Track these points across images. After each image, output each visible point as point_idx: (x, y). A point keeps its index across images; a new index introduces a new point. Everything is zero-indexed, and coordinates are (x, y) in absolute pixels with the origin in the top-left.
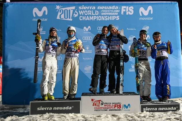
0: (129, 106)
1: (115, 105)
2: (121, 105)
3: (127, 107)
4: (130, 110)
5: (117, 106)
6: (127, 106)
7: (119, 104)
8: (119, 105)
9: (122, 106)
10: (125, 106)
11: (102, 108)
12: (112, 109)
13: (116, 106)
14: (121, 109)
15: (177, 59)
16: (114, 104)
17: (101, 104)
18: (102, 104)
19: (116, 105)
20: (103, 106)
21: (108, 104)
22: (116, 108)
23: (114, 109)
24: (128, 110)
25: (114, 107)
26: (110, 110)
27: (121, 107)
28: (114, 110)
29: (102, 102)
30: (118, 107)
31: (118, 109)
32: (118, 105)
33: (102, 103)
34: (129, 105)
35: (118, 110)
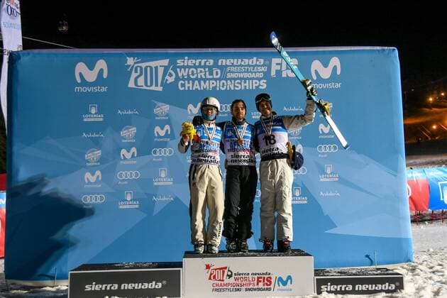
0: (289, 281)
1: (258, 278)
2: (271, 278)
3: (285, 283)
4: (291, 290)
5: (262, 280)
6: (285, 279)
7: (266, 276)
8: (267, 278)
9: (273, 281)
10: (280, 279)
11: (229, 284)
12: (251, 287)
13: (260, 281)
14: (272, 286)
15: (395, 176)
16: (256, 277)
17: (228, 275)
18: (230, 276)
19: (261, 278)
20: (232, 280)
21: (243, 276)
22: (261, 285)
23: (256, 287)
24: (287, 290)
25: (256, 282)
26: (246, 290)
27: (271, 282)
28: (255, 290)
29: (229, 271)
30: (266, 282)
31: (266, 287)
32: (264, 278)
33: (230, 273)
34: (289, 278)
35: (264, 290)
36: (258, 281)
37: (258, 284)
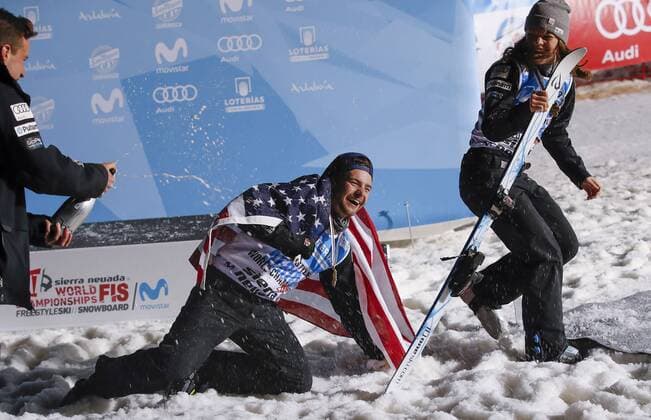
0: (162, 289)
1: (102, 287)
2: (126, 286)
3: (154, 295)
4: (166, 306)
5: (109, 290)
6: (153, 287)
7: (117, 283)
8: (119, 286)
9: (131, 290)
10: (144, 287)
11: (46, 301)
12: (89, 304)
13: (107, 293)
14: (129, 301)
16: (97, 285)
17: (43, 285)
18: (47, 287)
19: (107, 286)
20: (52, 294)
21: (73, 285)
22: (108, 300)
23: (99, 304)
24: (160, 306)
25: (97, 295)
26: (81, 310)
27: (126, 294)
28: (97, 309)
29: (44, 276)
30: (117, 293)
31: (118, 303)
32: (113, 286)
33: (46, 281)
34: (162, 283)
35: (115, 308)
36: (103, 294)
37: (102, 299)
